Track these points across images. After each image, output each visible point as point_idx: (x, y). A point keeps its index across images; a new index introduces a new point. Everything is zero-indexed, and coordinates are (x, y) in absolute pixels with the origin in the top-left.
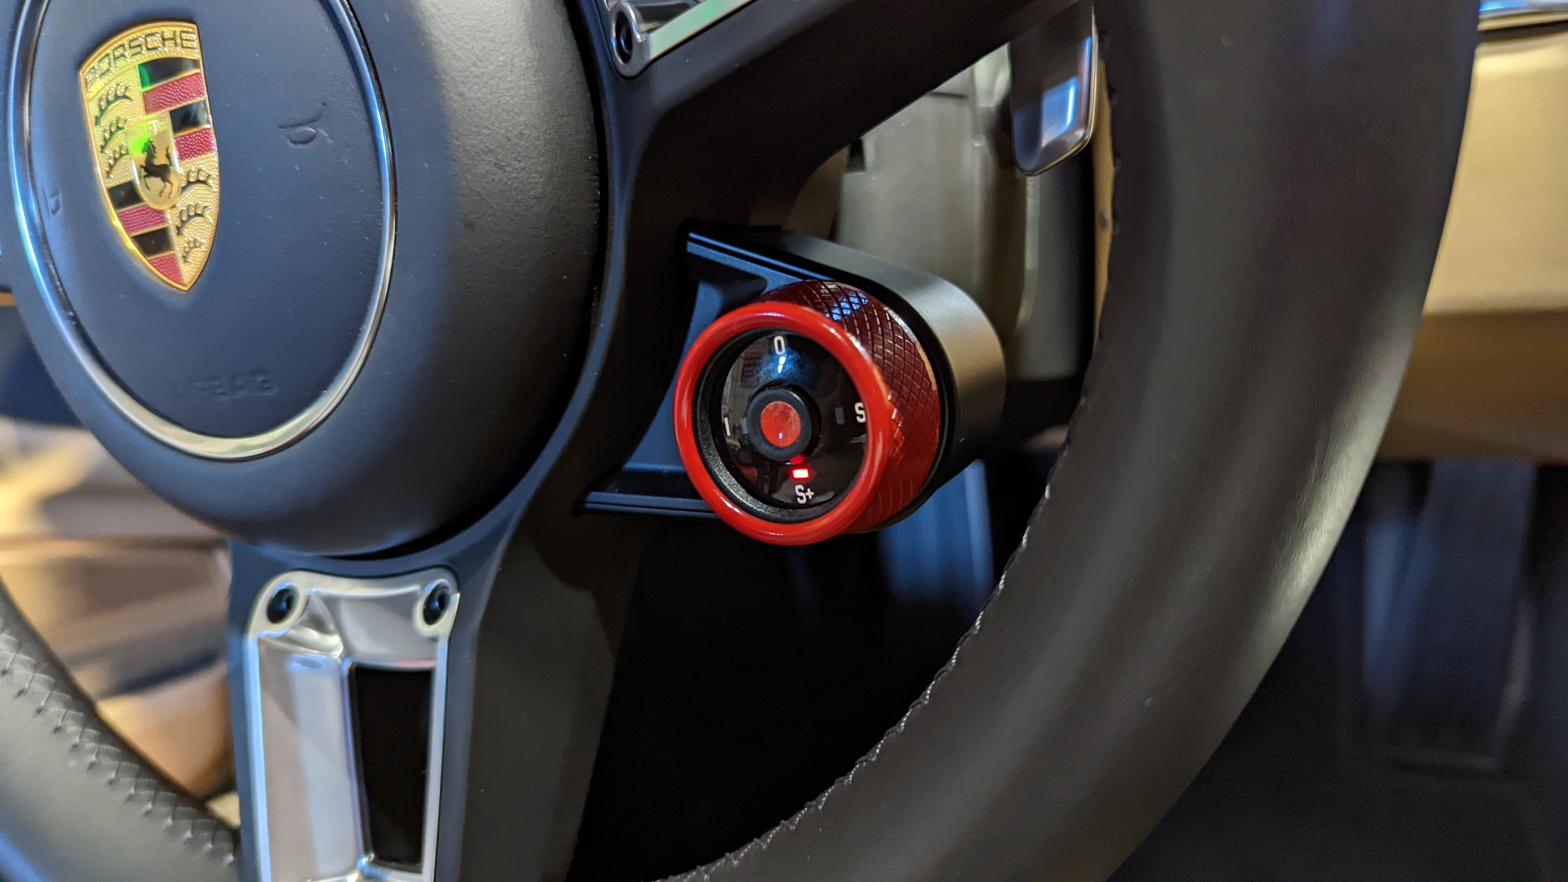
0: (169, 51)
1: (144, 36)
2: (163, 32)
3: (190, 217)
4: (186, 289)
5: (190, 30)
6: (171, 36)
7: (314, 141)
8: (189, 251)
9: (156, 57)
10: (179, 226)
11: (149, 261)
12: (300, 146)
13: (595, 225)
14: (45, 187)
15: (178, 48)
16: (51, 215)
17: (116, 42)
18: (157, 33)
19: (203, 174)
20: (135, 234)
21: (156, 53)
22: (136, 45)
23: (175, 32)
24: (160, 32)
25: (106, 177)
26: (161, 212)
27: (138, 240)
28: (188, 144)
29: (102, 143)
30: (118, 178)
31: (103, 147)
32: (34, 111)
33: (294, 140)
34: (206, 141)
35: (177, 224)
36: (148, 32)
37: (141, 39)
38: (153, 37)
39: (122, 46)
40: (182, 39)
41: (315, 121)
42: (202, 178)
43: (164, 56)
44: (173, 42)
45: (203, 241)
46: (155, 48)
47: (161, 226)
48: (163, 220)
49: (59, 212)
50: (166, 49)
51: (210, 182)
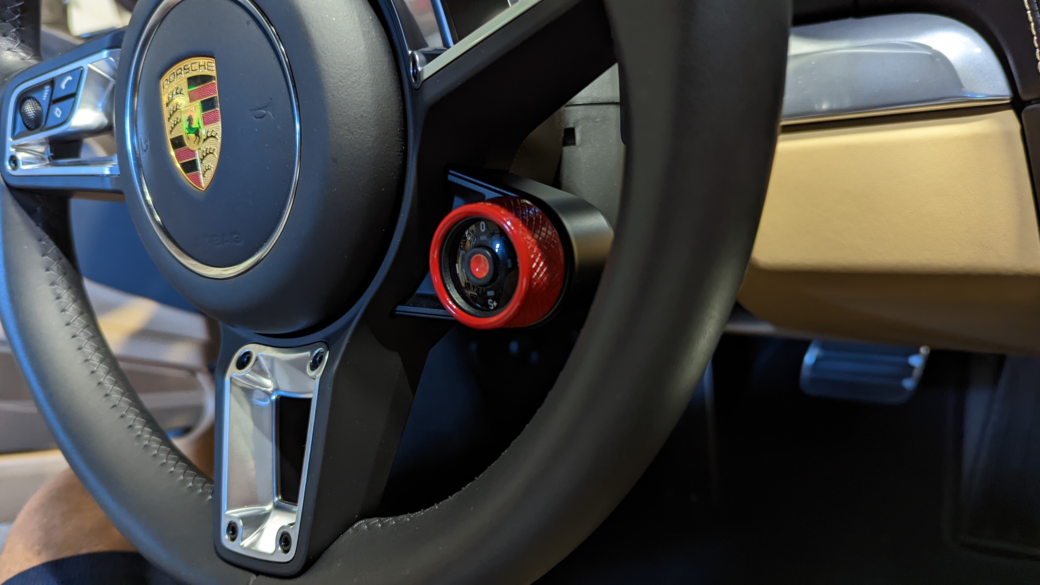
0: (202, 72)
1: (191, 64)
2: (200, 62)
3: (207, 154)
4: (203, 190)
5: (212, 61)
6: (203, 64)
7: (265, 117)
8: (206, 171)
9: (196, 74)
10: (202, 158)
11: (187, 176)
12: (258, 119)
13: (401, 164)
14: (142, 139)
15: (206, 70)
16: (144, 152)
17: (178, 66)
18: (197, 62)
19: (214, 133)
20: (181, 162)
21: (196, 72)
22: (187, 68)
23: (205, 62)
24: (198, 62)
25: (169, 133)
26: (193, 151)
27: (183, 165)
28: (208, 118)
29: (169, 117)
30: (175, 134)
31: (169, 119)
32: (139, 100)
33: (256, 116)
34: (216, 116)
35: (201, 157)
36: (193, 62)
37: (189, 65)
38: (195, 65)
39: (181, 68)
40: (208, 66)
41: (266, 107)
42: (213, 135)
43: (199, 74)
44: (204, 67)
45: (213, 166)
46: (195, 70)
47: (194, 158)
48: (194, 155)
49: (148, 151)
50: (201, 71)
51: (217, 137)
